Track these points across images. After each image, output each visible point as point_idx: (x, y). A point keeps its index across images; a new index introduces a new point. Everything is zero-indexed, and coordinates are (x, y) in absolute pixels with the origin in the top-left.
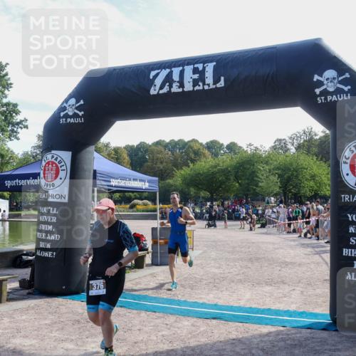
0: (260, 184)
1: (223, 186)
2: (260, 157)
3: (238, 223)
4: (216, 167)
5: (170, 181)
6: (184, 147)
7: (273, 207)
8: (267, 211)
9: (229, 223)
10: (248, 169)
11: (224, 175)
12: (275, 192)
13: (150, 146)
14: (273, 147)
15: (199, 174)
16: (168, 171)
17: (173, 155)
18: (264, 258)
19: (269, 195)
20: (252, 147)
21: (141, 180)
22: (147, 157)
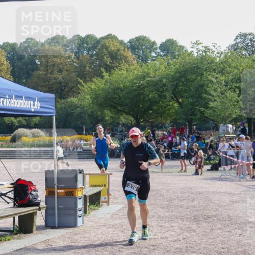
0: (211, 104)
1: (155, 107)
2: (212, 61)
3: (177, 163)
4: (143, 77)
5: (74, 100)
6: (94, 48)
7: (231, 139)
8: (221, 145)
9: (168, 163)
10: (193, 81)
11: (158, 90)
12: (234, 116)
13: (43, 45)
14: (233, 46)
15: (118, 88)
16: (70, 85)
17: (78, 58)
18: (215, 216)
19: (225, 121)
20: (200, 47)
21: (28, 98)
22: (38, 62)
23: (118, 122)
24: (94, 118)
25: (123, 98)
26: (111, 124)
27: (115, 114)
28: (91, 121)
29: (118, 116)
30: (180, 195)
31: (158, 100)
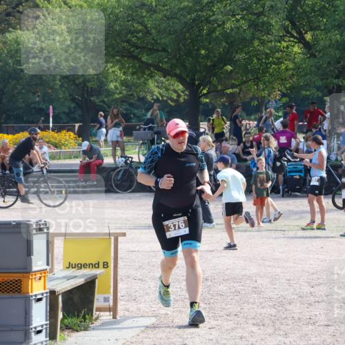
11: (248, 9)
15: (143, 5)
23: (142, 94)
24: (77, 85)
25: (153, 31)
26: (123, 101)
27: (133, 74)
28: (70, 95)
29: (142, 80)
30: (307, 289)
31: (248, 35)
